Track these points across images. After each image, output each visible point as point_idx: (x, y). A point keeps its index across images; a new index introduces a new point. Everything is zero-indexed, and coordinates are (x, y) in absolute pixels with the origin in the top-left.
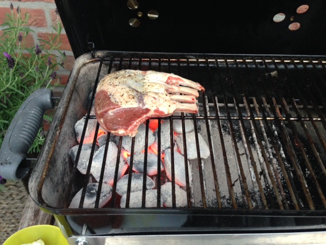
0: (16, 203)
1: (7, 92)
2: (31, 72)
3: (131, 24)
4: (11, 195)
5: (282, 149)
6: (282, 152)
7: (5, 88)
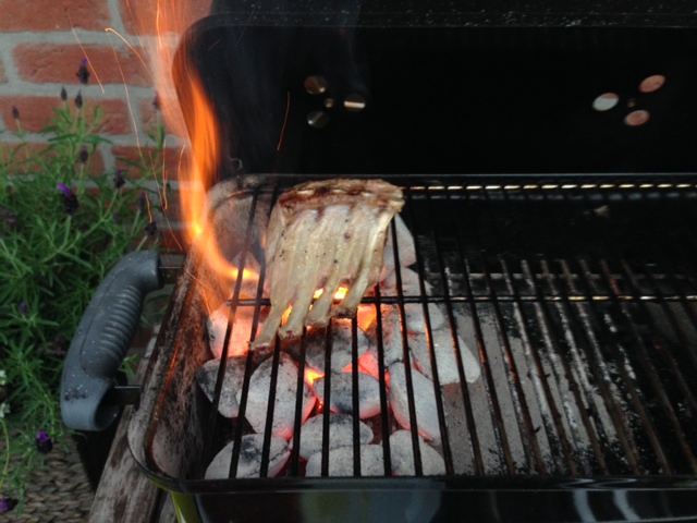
0: (62, 498)
1: (56, 264)
2: (103, 224)
3: (310, 122)
4: (53, 482)
5: (627, 361)
6: (629, 368)
7: (54, 255)
